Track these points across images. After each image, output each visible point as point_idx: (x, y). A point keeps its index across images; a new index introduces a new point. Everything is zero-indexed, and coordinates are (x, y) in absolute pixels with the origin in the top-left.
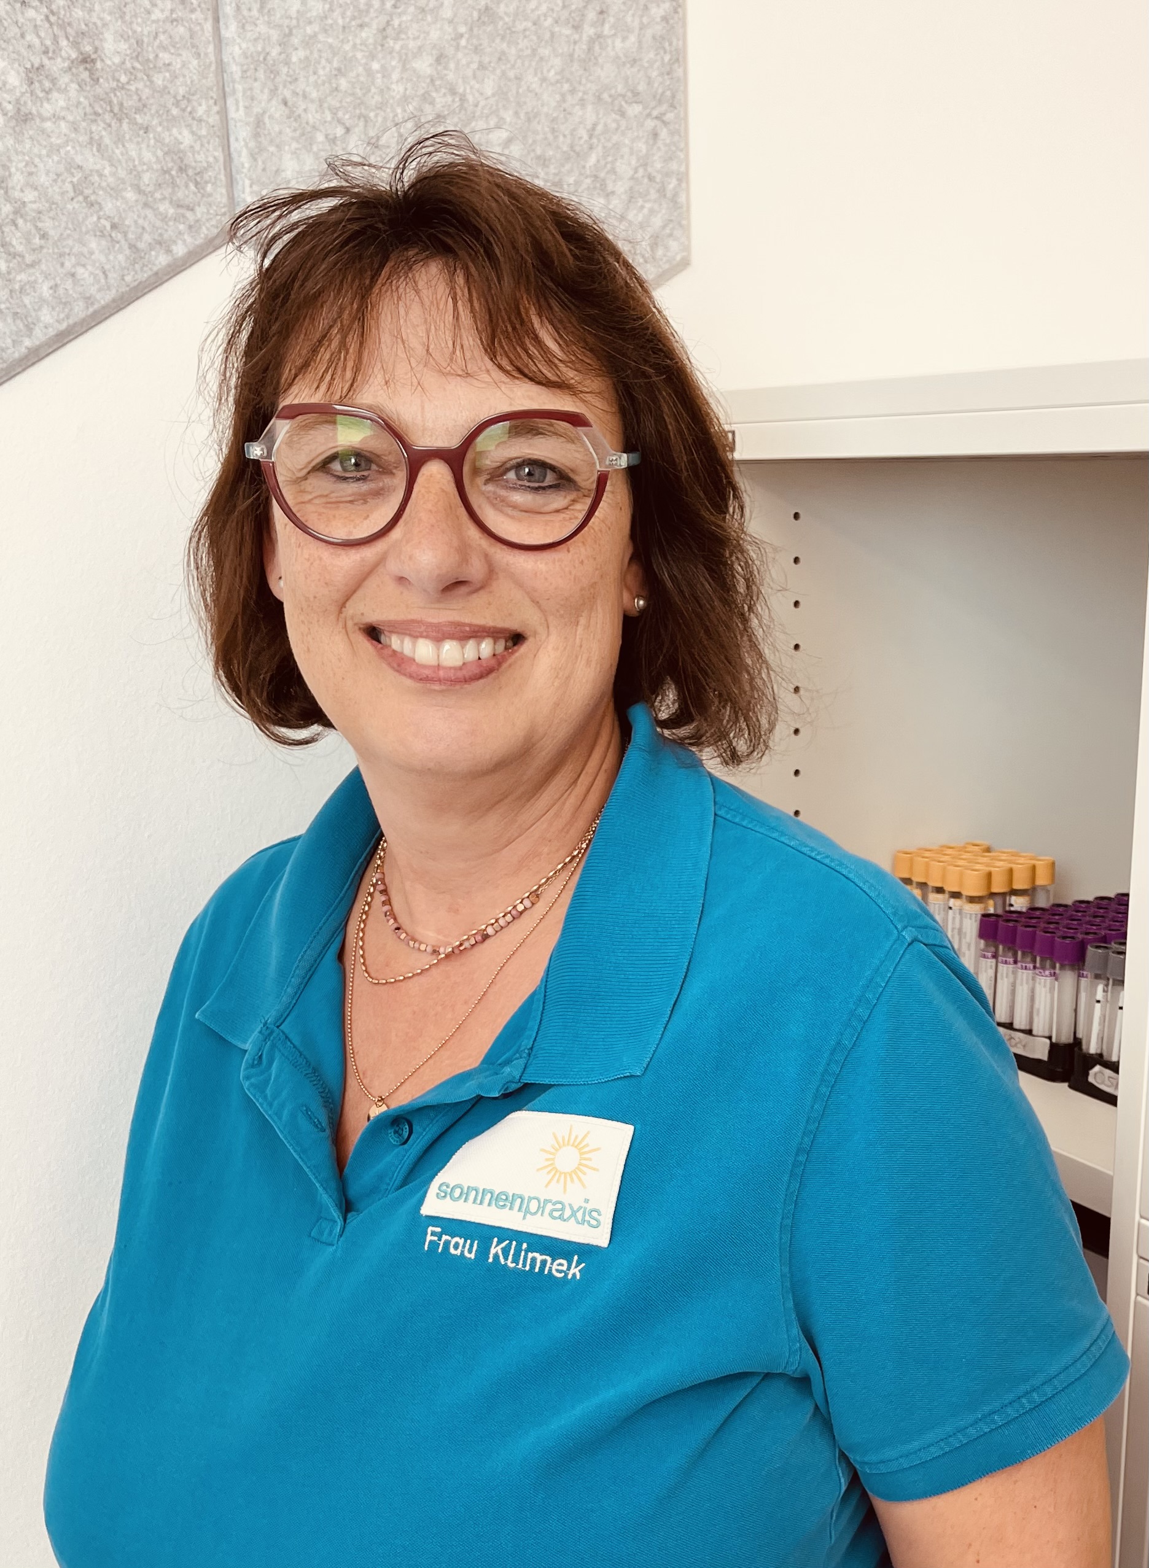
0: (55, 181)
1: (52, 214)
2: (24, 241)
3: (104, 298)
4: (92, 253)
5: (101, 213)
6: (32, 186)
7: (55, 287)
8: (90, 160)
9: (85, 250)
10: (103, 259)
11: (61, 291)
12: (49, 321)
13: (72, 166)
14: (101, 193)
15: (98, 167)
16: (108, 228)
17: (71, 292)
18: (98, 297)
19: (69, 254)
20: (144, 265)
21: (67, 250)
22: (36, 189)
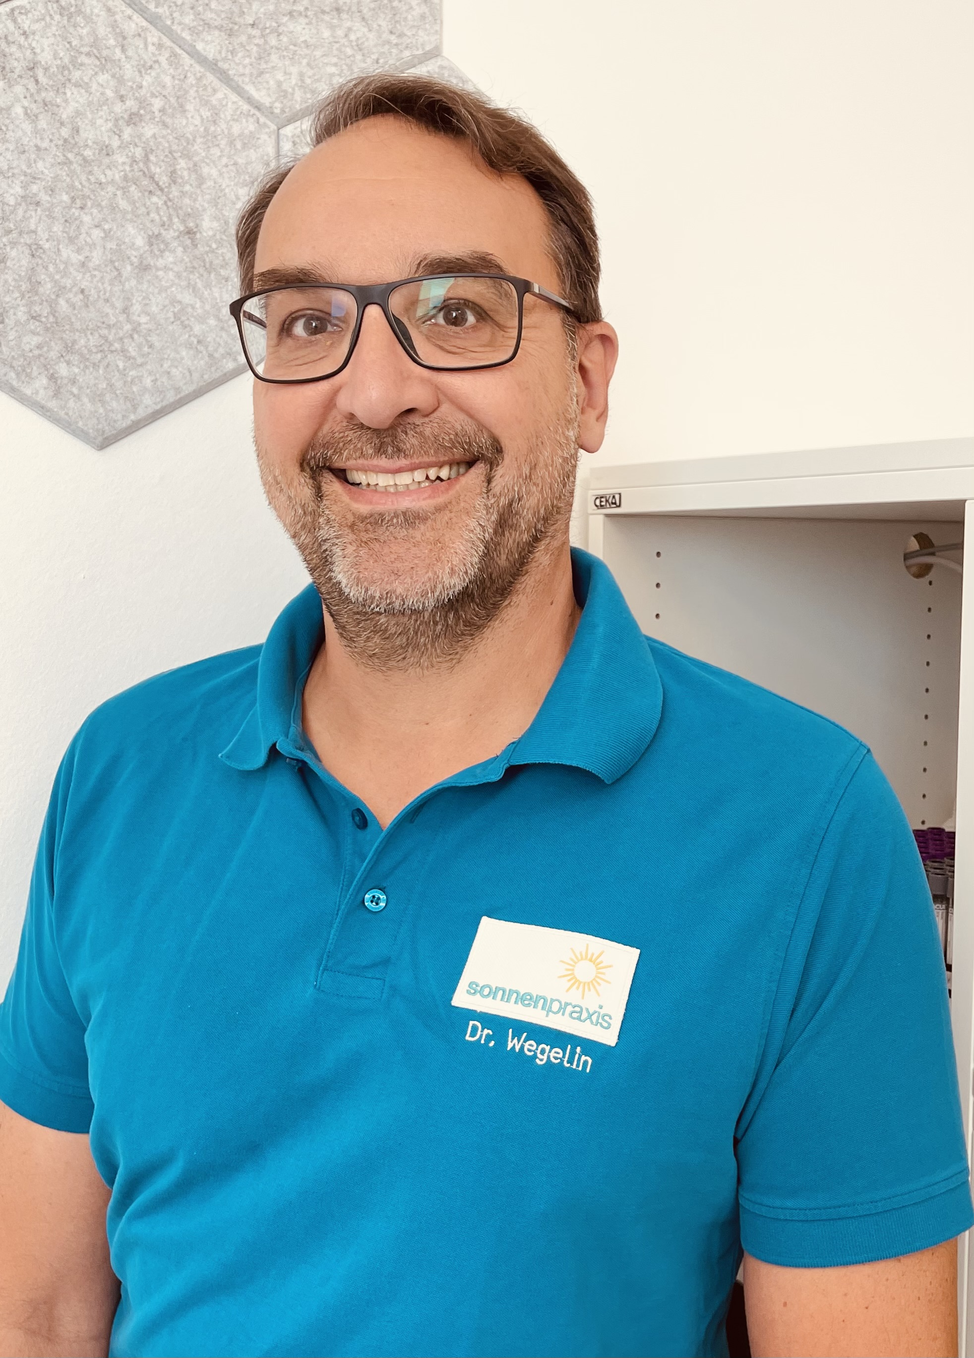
0: (162, 310)
1: (158, 332)
2: (137, 349)
3: (188, 389)
4: (182, 359)
5: (192, 333)
6: (146, 313)
7: (155, 381)
8: (187, 298)
9: (178, 356)
10: (189, 363)
11: (159, 383)
12: (149, 403)
13: (174, 301)
14: (192, 319)
15: (191, 302)
16: (195, 342)
17: (166, 384)
18: (184, 388)
19: (167, 359)
20: (217, 369)
21: (166, 356)
22: (149, 315)
